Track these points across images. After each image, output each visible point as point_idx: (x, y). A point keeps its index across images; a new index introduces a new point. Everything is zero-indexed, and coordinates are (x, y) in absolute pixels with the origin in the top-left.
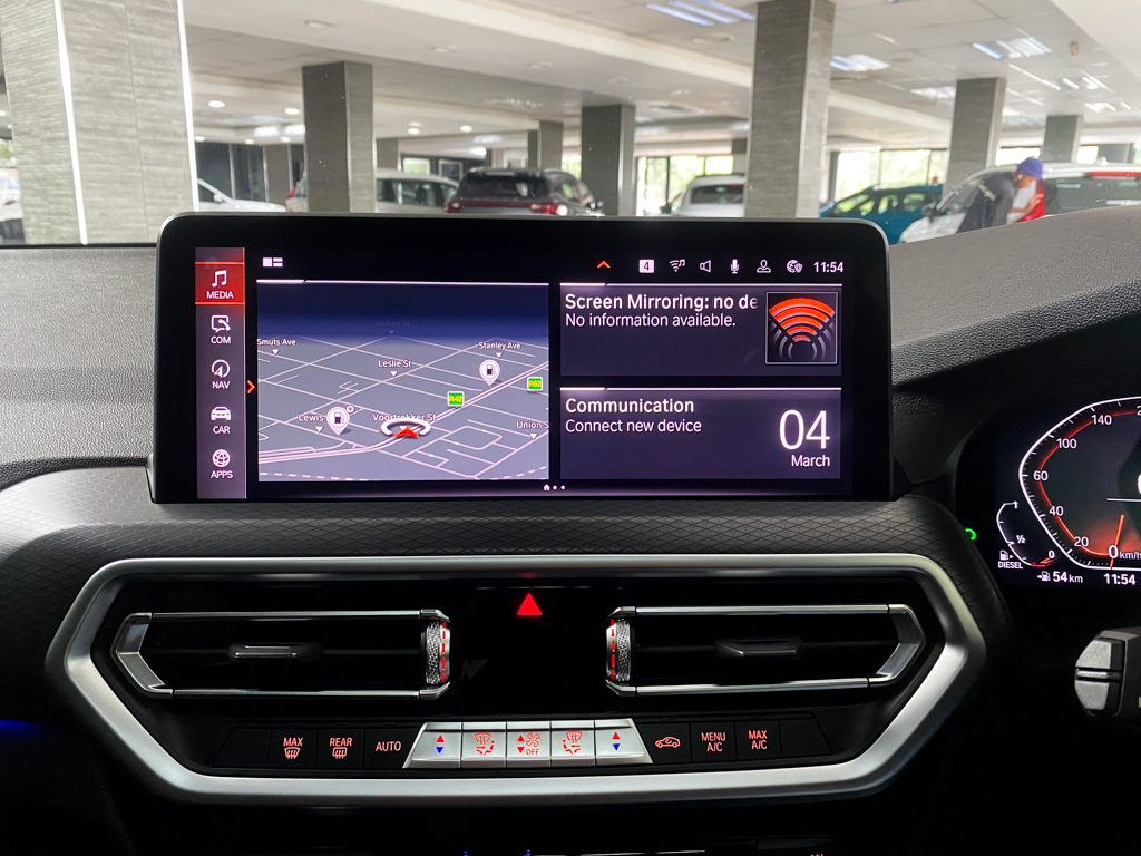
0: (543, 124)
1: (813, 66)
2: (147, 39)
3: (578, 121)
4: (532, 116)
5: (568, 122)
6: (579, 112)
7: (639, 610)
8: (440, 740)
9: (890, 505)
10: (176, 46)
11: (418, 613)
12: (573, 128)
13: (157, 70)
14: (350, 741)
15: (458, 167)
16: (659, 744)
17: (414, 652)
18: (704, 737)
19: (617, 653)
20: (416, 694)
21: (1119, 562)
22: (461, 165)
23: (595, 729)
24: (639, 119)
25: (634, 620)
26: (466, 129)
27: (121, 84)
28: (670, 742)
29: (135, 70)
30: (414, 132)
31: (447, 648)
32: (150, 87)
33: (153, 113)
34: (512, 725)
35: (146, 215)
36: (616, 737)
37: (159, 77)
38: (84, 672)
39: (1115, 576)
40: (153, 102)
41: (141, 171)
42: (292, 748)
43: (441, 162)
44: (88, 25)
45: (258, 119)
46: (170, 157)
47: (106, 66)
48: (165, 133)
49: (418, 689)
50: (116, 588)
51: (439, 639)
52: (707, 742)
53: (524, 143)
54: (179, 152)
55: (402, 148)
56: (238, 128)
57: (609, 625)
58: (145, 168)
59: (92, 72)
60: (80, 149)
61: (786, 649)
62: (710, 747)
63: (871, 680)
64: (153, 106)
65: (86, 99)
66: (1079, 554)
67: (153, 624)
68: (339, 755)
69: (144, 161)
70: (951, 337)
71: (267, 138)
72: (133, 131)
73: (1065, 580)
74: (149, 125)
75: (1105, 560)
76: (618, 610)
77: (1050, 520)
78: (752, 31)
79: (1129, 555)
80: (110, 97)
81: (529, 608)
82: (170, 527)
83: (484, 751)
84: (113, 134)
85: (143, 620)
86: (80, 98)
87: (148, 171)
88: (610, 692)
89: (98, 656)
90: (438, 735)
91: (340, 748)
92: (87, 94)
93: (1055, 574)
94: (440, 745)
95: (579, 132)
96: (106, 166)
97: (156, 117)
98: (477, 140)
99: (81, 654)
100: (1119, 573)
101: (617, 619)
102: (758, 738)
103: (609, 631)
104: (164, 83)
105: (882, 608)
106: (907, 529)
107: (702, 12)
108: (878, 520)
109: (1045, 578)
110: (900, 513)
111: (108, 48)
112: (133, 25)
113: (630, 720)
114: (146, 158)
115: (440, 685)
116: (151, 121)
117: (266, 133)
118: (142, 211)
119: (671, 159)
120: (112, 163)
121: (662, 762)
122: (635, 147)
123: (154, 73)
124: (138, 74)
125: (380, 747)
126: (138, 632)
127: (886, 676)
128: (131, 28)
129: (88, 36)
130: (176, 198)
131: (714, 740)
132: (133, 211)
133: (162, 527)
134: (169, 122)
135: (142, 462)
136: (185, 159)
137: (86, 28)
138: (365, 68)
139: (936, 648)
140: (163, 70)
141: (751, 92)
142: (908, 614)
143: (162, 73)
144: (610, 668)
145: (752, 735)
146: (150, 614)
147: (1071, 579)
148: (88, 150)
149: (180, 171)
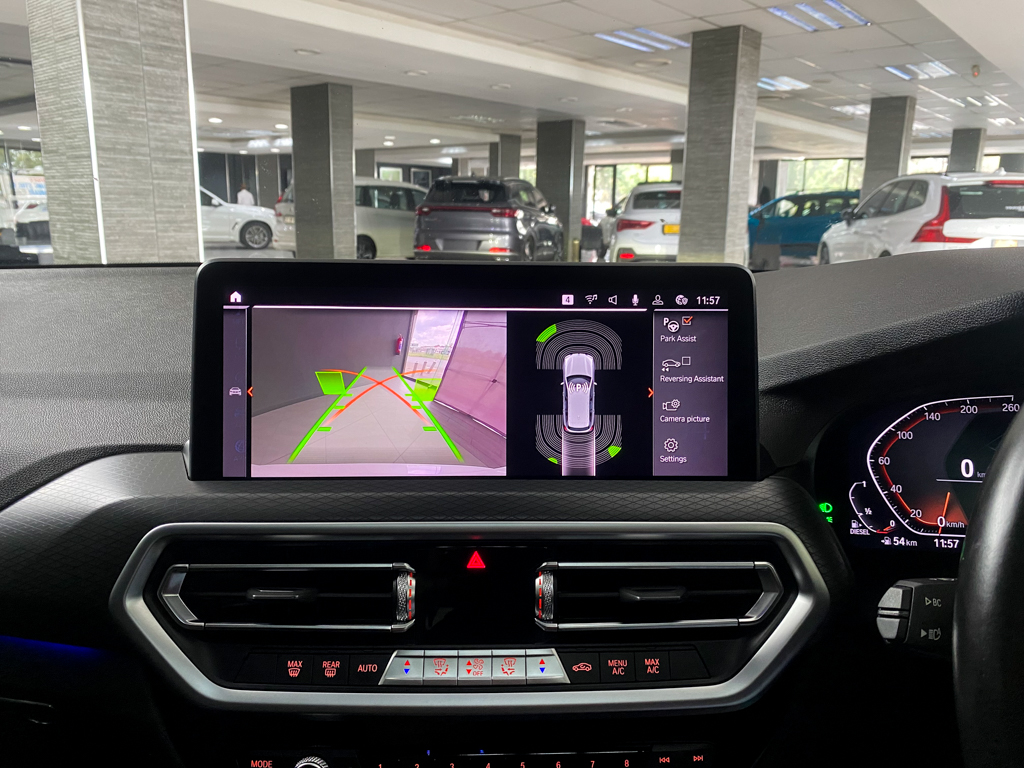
0: (503, 136)
1: (742, 88)
2: (159, 71)
3: (534, 135)
4: (493, 130)
5: (525, 135)
6: (535, 127)
7: (560, 565)
8: (407, 663)
9: (758, 484)
10: (184, 76)
11: (391, 565)
12: (530, 141)
13: (167, 97)
14: (338, 664)
15: (428, 174)
16: (575, 668)
17: (389, 596)
18: (610, 664)
19: (543, 597)
20: (389, 628)
21: (946, 530)
22: (430, 172)
23: (526, 656)
24: (589, 133)
25: (557, 573)
26: (435, 141)
27: (136, 109)
28: (584, 667)
29: (148, 98)
30: (388, 144)
31: (413, 593)
32: (160, 112)
33: (163, 134)
34: (463, 653)
35: (156, 222)
36: (542, 662)
37: (169, 103)
38: (138, 609)
39: (942, 541)
40: (164, 125)
41: (152, 184)
42: (294, 668)
43: (413, 170)
44: (109, 59)
45: (251, 133)
46: (177, 172)
47: (124, 94)
48: (173, 151)
49: (390, 624)
50: (163, 545)
51: (407, 586)
52: (613, 667)
53: (486, 154)
54: (185, 168)
55: (378, 158)
56: (233, 140)
57: (538, 576)
58: (156, 182)
59: (111, 100)
60: (100, 166)
61: (673, 595)
62: (614, 671)
63: (741, 620)
64: (162, 128)
65: (106, 122)
66: (915, 523)
67: (190, 573)
68: (330, 674)
69: (155, 176)
70: (807, 353)
71: (259, 148)
72: (146, 150)
73: (903, 544)
74: (160, 144)
75: (935, 529)
76: (544, 564)
77: (892, 496)
78: (687, 57)
79: (954, 525)
80: (127, 121)
81: (476, 562)
82: (201, 498)
83: (440, 672)
84: (129, 152)
85: (182, 570)
86: (101, 122)
87: (159, 184)
88: (538, 628)
89: (148, 598)
90: (406, 660)
91: (330, 669)
92: (107, 119)
93: (895, 539)
94: (407, 667)
95: (535, 144)
96: (122, 180)
97: (166, 137)
98: (445, 151)
99: (135, 596)
100: (946, 539)
101: (545, 571)
102: (652, 664)
103: (537, 581)
104: (174, 108)
105: (749, 564)
106: (769, 503)
107: (643, 41)
108: (746, 496)
109: (887, 542)
110: (764, 490)
111: (125, 79)
112: (147, 59)
113: (553, 650)
114: (157, 173)
115: (408, 621)
116: (162, 141)
117: (258, 145)
118: (152, 219)
119: (618, 167)
120: (127, 178)
121: (577, 683)
122: (585, 157)
123: (165, 100)
124: (150, 101)
125: (361, 668)
126: (178, 579)
127: (752, 617)
128: (146, 62)
129: (108, 68)
130: (182, 207)
131: (618, 665)
132: (146, 218)
133: (197, 498)
134: (177, 142)
135: (179, 448)
136: (190, 174)
137: (106, 62)
138: (346, 89)
139: (792, 596)
140: (172, 97)
141: (687, 110)
142: (769, 569)
143: (172, 100)
144: (538, 609)
145: (647, 662)
146: (187, 565)
147: (908, 543)
148: (107, 166)
149: (186, 184)
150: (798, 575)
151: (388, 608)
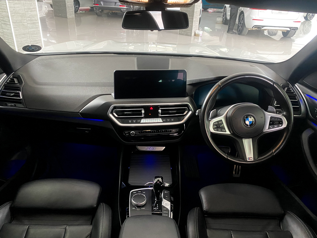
7: (162, 109)
11: (141, 109)
16: (163, 120)
23: (158, 119)
31: (144, 112)
34: (150, 119)
42: (130, 121)
50: (113, 107)
52: (168, 120)
57: (159, 110)
63: (183, 114)
81: (152, 109)
83: (147, 121)
88: (159, 116)
91: (134, 121)
94: (144, 121)
99: (110, 113)
105: (184, 108)
110: (187, 98)
113: (161, 118)
115: (144, 115)
121: (164, 122)
126: (115, 111)
133: (116, 101)
135: (111, 94)
139: (189, 111)
142: (187, 108)
145: (172, 119)
150: (190, 109)
151: (141, 114)
